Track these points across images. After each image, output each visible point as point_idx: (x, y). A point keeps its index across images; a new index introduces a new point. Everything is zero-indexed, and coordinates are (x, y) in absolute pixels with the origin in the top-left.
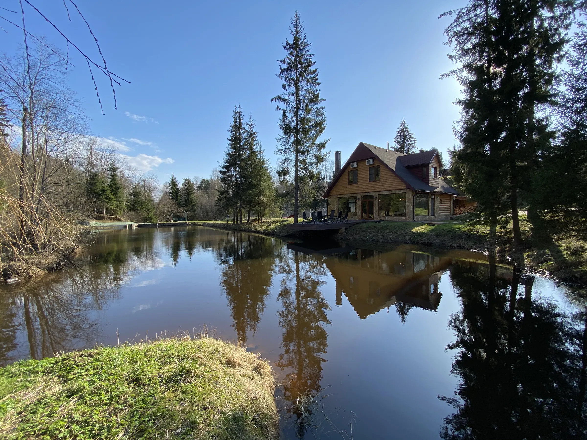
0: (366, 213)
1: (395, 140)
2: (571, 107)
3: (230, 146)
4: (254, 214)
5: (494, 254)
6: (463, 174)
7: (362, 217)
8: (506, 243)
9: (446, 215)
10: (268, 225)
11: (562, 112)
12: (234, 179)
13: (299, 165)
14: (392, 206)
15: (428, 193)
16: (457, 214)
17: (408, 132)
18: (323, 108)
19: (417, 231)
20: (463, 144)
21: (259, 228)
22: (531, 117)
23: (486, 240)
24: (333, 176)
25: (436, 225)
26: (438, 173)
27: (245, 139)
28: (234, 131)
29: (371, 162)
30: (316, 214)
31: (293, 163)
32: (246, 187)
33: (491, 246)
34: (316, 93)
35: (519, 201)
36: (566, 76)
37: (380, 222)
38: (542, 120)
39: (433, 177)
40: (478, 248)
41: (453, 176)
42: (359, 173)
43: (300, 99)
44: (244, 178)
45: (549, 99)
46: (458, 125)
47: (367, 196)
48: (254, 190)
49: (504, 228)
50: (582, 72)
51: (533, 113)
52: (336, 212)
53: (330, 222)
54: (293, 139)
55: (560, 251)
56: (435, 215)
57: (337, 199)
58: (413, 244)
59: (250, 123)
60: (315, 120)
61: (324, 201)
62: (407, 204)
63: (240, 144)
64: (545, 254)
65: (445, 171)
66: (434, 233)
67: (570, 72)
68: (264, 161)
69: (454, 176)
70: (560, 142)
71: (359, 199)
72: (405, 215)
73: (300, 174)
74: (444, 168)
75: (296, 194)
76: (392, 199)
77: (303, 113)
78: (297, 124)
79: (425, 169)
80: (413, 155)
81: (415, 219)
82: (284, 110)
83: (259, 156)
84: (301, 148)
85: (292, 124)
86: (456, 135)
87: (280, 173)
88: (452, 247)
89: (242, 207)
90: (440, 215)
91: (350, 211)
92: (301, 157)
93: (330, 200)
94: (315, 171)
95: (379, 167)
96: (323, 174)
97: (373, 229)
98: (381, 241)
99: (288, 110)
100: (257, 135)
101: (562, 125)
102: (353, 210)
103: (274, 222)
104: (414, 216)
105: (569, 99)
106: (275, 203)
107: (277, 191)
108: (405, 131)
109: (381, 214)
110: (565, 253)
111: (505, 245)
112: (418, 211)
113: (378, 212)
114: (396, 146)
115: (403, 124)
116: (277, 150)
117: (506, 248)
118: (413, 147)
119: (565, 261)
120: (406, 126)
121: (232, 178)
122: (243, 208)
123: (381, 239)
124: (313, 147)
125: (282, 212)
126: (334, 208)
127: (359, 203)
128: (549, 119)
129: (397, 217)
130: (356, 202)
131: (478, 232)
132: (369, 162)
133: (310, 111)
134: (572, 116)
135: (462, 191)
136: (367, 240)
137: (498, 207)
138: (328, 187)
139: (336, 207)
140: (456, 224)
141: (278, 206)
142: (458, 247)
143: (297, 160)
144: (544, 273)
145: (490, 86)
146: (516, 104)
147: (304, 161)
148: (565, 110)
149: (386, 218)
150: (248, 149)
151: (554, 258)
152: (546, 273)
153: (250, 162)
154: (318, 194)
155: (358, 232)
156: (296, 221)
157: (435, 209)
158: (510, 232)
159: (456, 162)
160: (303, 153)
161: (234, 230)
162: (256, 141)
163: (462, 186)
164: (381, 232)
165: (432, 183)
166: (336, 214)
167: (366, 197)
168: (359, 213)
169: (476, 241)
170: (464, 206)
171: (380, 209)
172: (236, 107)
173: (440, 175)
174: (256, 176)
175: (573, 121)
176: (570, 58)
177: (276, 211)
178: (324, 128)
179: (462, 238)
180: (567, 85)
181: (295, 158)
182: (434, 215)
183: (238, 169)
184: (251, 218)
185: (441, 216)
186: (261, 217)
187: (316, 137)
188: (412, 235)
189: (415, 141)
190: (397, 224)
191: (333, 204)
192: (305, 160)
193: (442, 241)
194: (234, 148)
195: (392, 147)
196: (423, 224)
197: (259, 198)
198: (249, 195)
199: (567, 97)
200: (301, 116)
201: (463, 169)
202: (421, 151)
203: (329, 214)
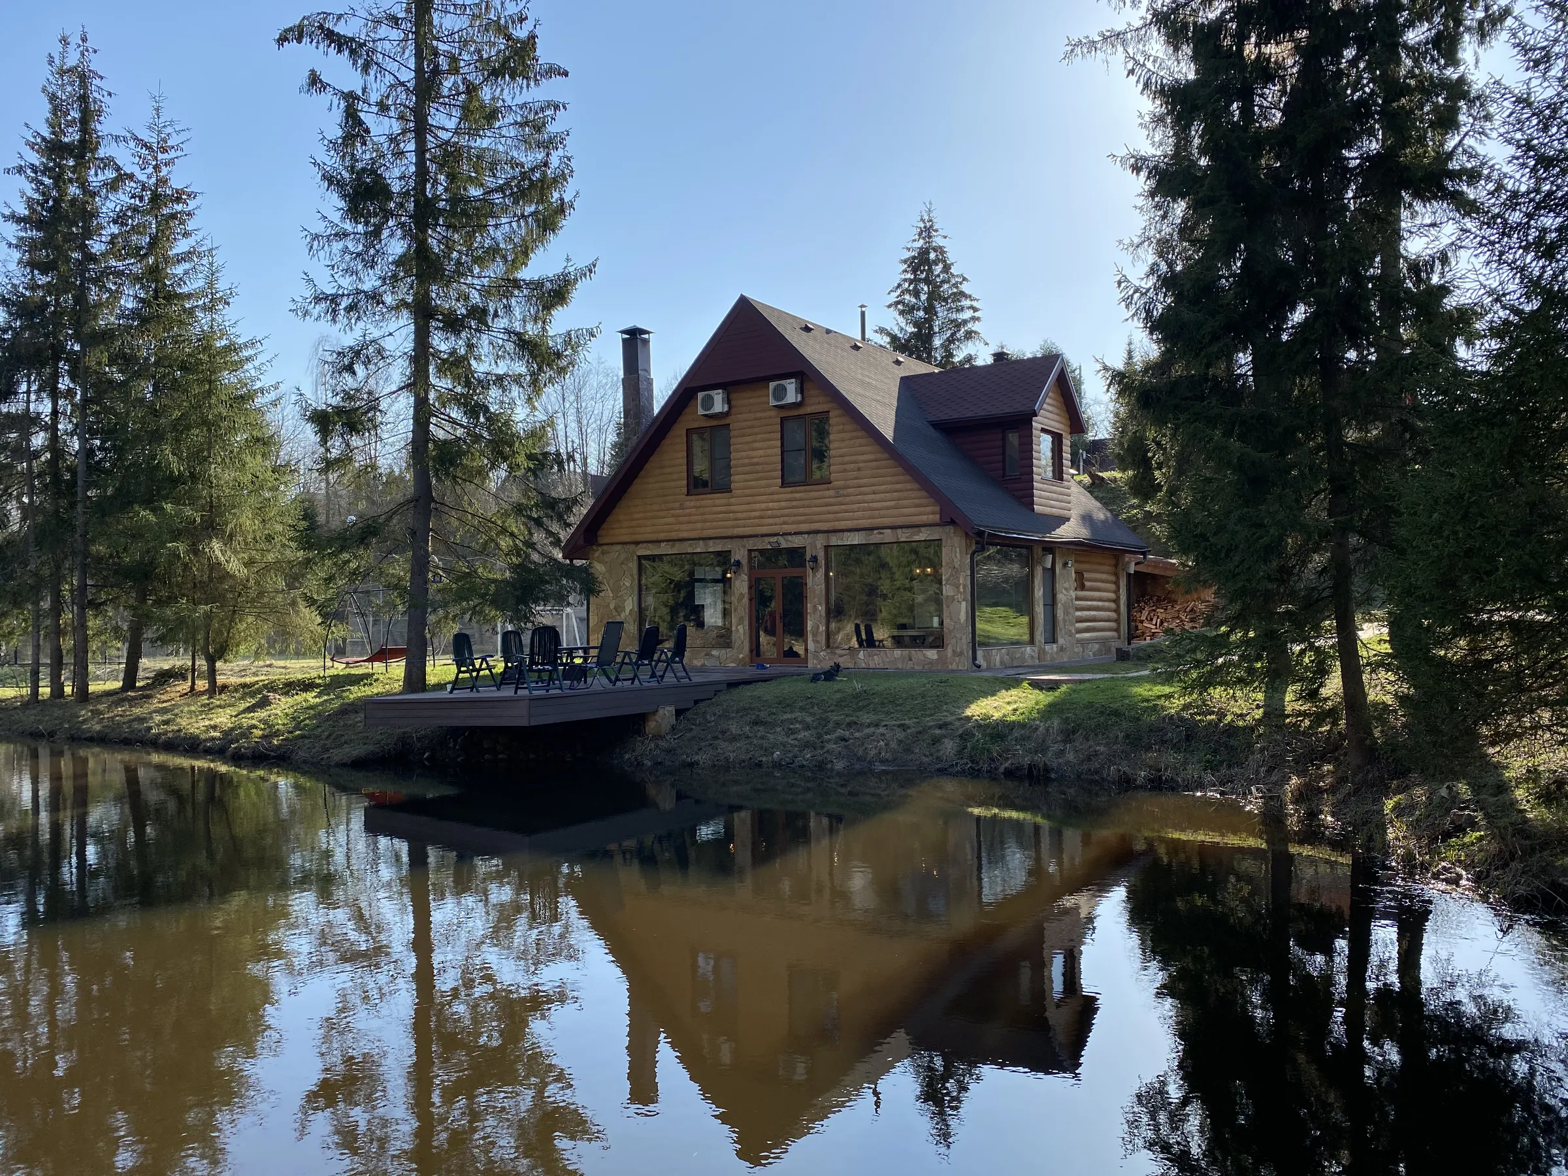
0: (771, 632)
1: (893, 297)
2: (1523, 227)
3: (16, 255)
4: (165, 640)
5: (1283, 806)
6: (1160, 467)
7: (756, 649)
8: (1324, 759)
9: (1103, 642)
10: (252, 701)
11: (1493, 243)
12: (39, 440)
13: (433, 380)
14: (885, 597)
15: (1029, 545)
16: (1142, 636)
17: (947, 268)
18: (557, 107)
19: (987, 717)
20: (1158, 342)
21: (195, 724)
22: (1392, 253)
23: (1250, 746)
24: (614, 446)
25: (1064, 688)
26: (1067, 455)
27: (120, 219)
28: (46, 170)
29: (792, 396)
30: (526, 639)
31: (398, 372)
32: (118, 490)
33: (1270, 771)
34: (521, 33)
35: (1358, 586)
36: (1506, 103)
37: (831, 674)
38: (1429, 266)
39: (1050, 474)
40: (1222, 784)
41: (1124, 470)
42: (736, 443)
43: (436, 53)
44: (107, 434)
45: (1448, 184)
46: (1136, 258)
47: (777, 552)
48: (168, 507)
49: (1312, 695)
50: (1558, 94)
51: (1396, 236)
52: (631, 628)
53: (598, 682)
54: (396, 246)
55: (1502, 788)
56: (1061, 641)
57: (634, 565)
58: (974, 774)
59: (151, 138)
60: (514, 164)
61: (569, 572)
62: (947, 590)
63: (83, 248)
64: (1454, 798)
65: (1098, 445)
66: (1056, 723)
67: (1519, 89)
68: (231, 348)
69: (1131, 473)
70: (1488, 357)
71: (738, 563)
72: (938, 642)
73: (439, 431)
74: (1090, 436)
75: (418, 536)
76: (884, 565)
77: (451, 124)
78: (422, 173)
79: (1013, 438)
80: (969, 372)
81: (980, 660)
82: (350, 98)
83: (204, 319)
84: (443, 298)
85: (397, 172)
86: (1128, 301)
87: (322, 421)
88: (1126, 784)
89: (87, 604)
90: (1079, 641)
91: (700, 624)
92: (441, 343)
93: (599, 568)
94: (521, 416)
95: (823, 417)
96: (564, 438)
97: (802, 709)
98: (839, 765)
99: (374, 97)
100: (192, 204)
101: (1491, 292)
102: (713, 617)
103: (290, 687)
104: (975, 643)
105: (1515, 194)
106: (294, 580)
107: (308, 515)
108: (936, 262)
109: (840, 637)
110: (1520, 793)
111: (1319, 767)
112: (989, 621)
113: (822, 628)
114: (901, 326)
115: (927, 231)
116: (308, 293)
117: (1322, 777)
118: (969, 335)
119: (1522, 828)
120: (938, 241)
121: (26, 436)
122: (96, 606)
123: (839, 756)
124: (508, 295)
125: (339, 631)
126: (619, 609)
127: (741, 585)
128: (1453, 263)
129: (906, 652)
130: (724, 580)
131: (1222, 715)
132: (781, 392)
133: (492, 115)
134: (1528, 261)
135: (1158, 538)
136: (777, 765)
137: (1288, 612)
138: (591, 502)
139: (630, 605)
140: (1139, 680)
141: (310, 602)
142: (1151, 781)
143: (421, 355)
144: (1455, 881)
145: (1246, 111)
146: (1341, 196)
147: (456, 365)
148: (1503, 234)
149: (861, 655)
150: (137, 279)
151: (1487, 816)
152: (1460, 877)
153: (146, 347)
154: (538, 536)
155: (734, 729)
156: (415, 678)
157: (1060, 614)
158: (1333, 713)
159: (1131, 415)
160: (453, 324)
161: (36, 735)
162: (186, 234)
163: (1158, 518)
164: (838, 724)
165: (1045, 498)
166: (629, 643)
167: (771, 556)
168: (741, 631)
169: (1215, 752)
170: (1168, 599)
171: (835, 612)
172: (64, 41)
173: (1074, 463)
174: (181, 427)
175: (1531, 281)
176: (1520, 34)
177: (296, 620)
178: (561, 209)
179: (1163, 742)
180: (1509, 142)
181: (409, 346)
182: (1054, 641)
183: (64, 383)
184: (149, 664)
185: (1083, 642)
186: (211, 661)
187: (524, 252)
188: (965, 736)
189: (975, 310)
190: (904, 683)
191: (616, 590)
192: (465, 358)
193: (1089, 759)
194: (44, 269)
195: (882, 331)
196: (1011, 683)
197: (196, 552)
198: (136, 534)
199: (1509, 187)
200: (445, 136)
201: (1158, 444)
202: (1000, 357)
203: (596, 640)
